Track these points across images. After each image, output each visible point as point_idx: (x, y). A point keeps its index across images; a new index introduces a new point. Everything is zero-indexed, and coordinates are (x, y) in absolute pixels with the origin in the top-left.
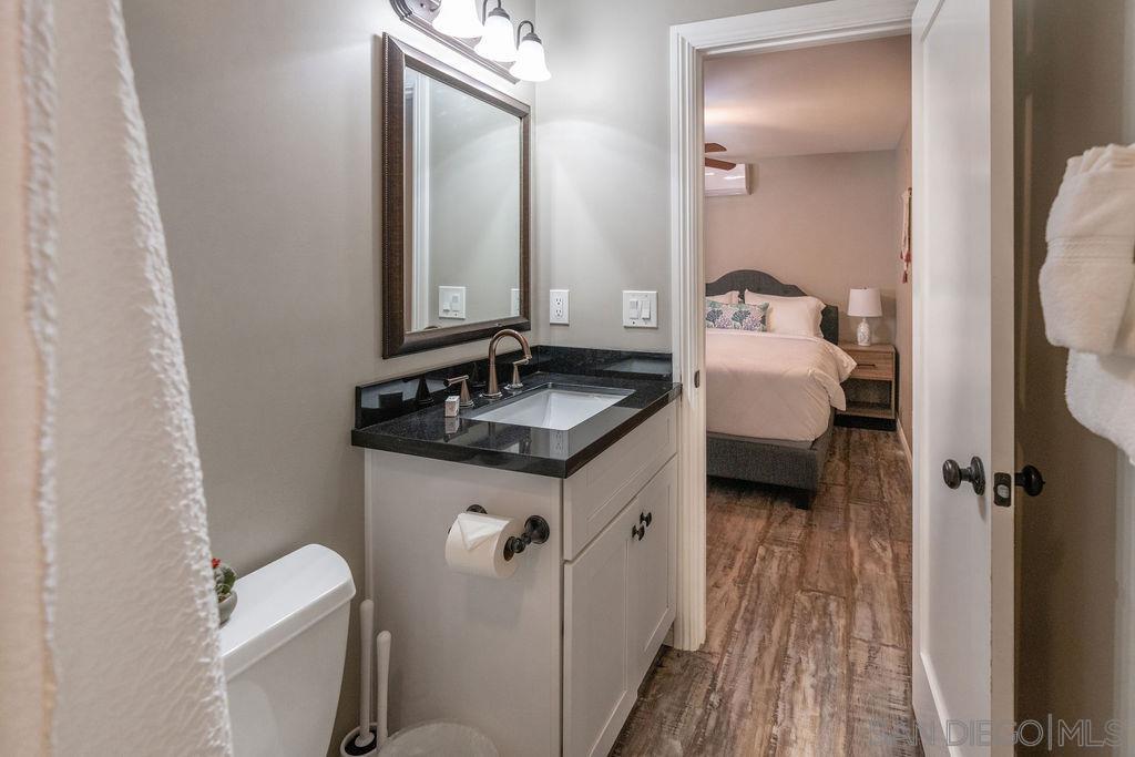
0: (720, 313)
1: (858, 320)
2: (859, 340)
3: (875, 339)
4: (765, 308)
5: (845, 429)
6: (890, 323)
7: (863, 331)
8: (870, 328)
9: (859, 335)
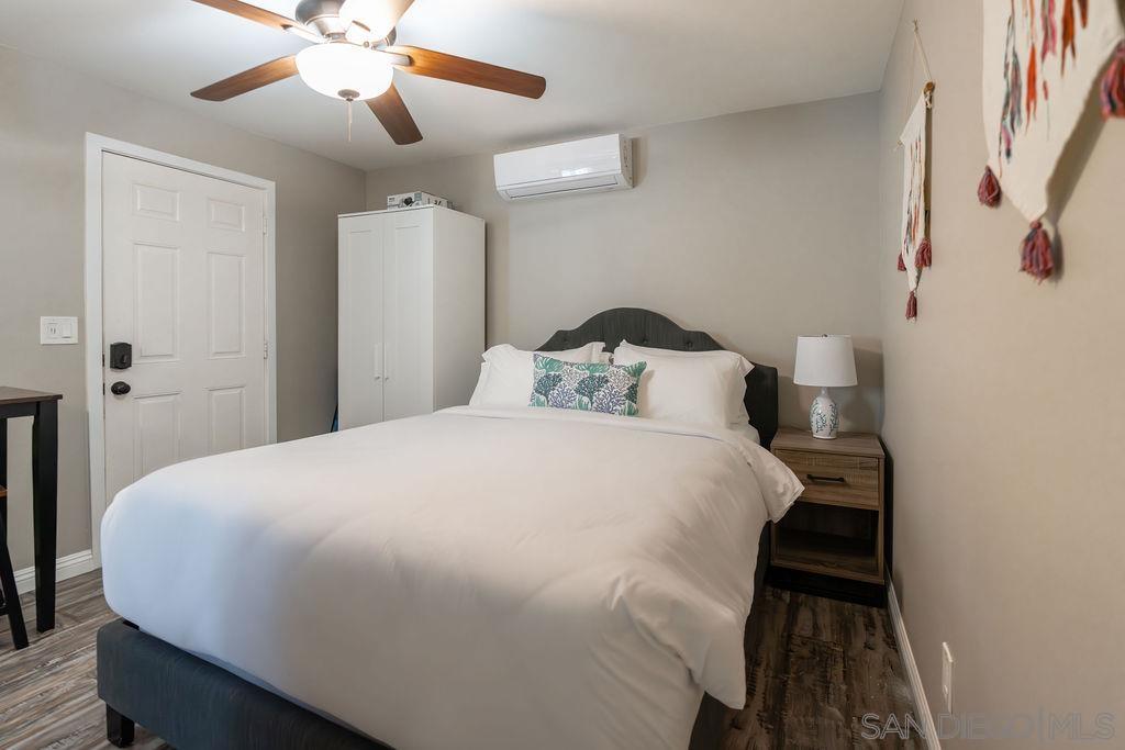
0: (558, 379)
1: (814, 392)
2: (814, 428)
3: (844, 425)
4: (638, 371)
5: (787, 596)
6: (872, 397)
7: (821, 410)
8: (835, 408)
9: (814, 418)
